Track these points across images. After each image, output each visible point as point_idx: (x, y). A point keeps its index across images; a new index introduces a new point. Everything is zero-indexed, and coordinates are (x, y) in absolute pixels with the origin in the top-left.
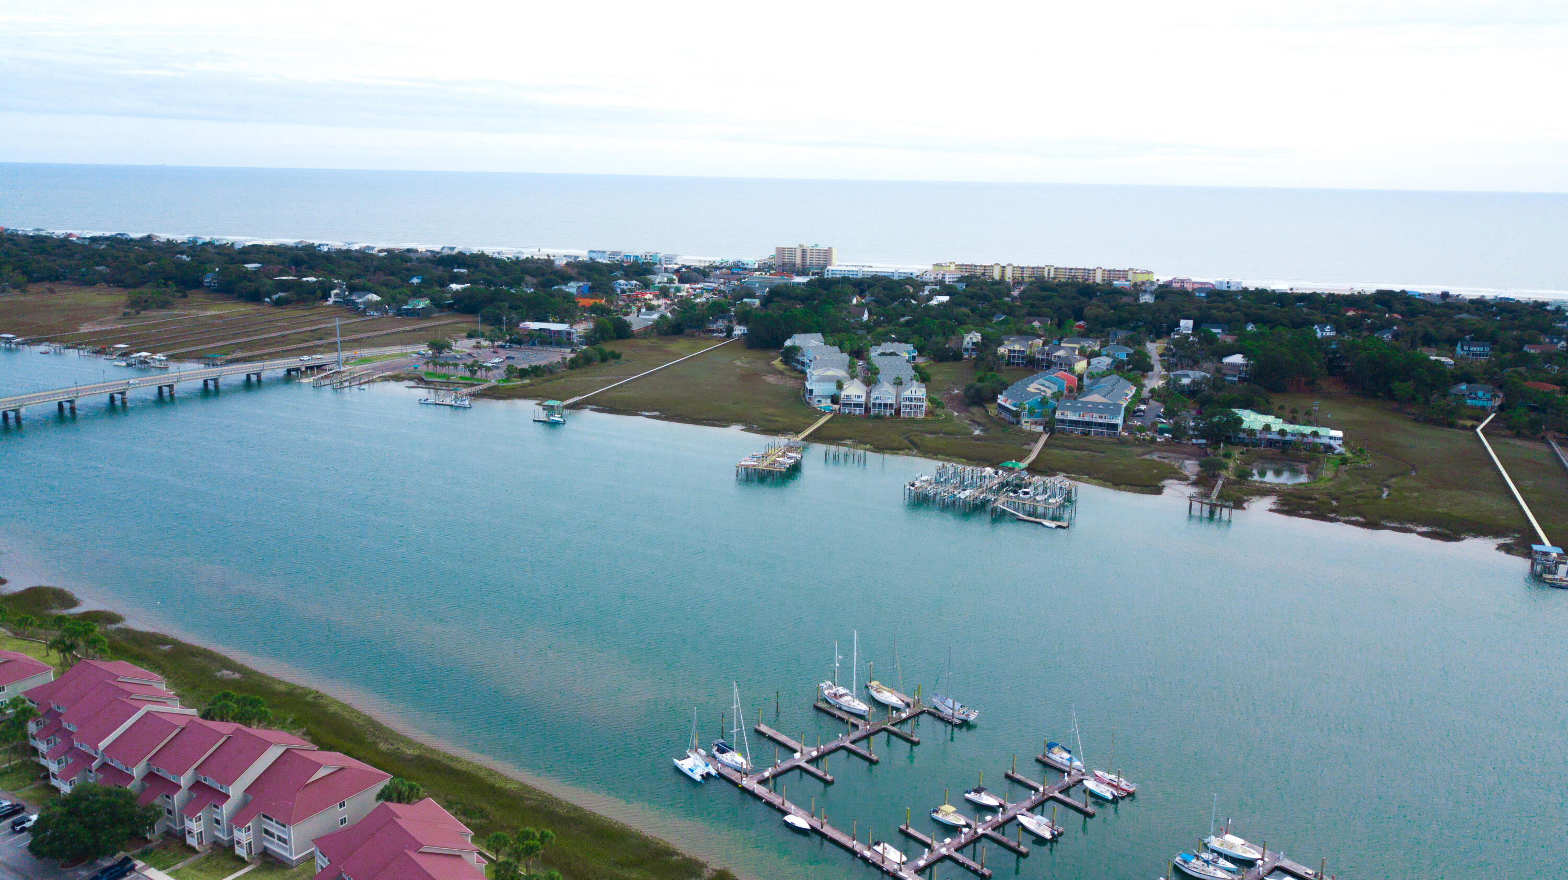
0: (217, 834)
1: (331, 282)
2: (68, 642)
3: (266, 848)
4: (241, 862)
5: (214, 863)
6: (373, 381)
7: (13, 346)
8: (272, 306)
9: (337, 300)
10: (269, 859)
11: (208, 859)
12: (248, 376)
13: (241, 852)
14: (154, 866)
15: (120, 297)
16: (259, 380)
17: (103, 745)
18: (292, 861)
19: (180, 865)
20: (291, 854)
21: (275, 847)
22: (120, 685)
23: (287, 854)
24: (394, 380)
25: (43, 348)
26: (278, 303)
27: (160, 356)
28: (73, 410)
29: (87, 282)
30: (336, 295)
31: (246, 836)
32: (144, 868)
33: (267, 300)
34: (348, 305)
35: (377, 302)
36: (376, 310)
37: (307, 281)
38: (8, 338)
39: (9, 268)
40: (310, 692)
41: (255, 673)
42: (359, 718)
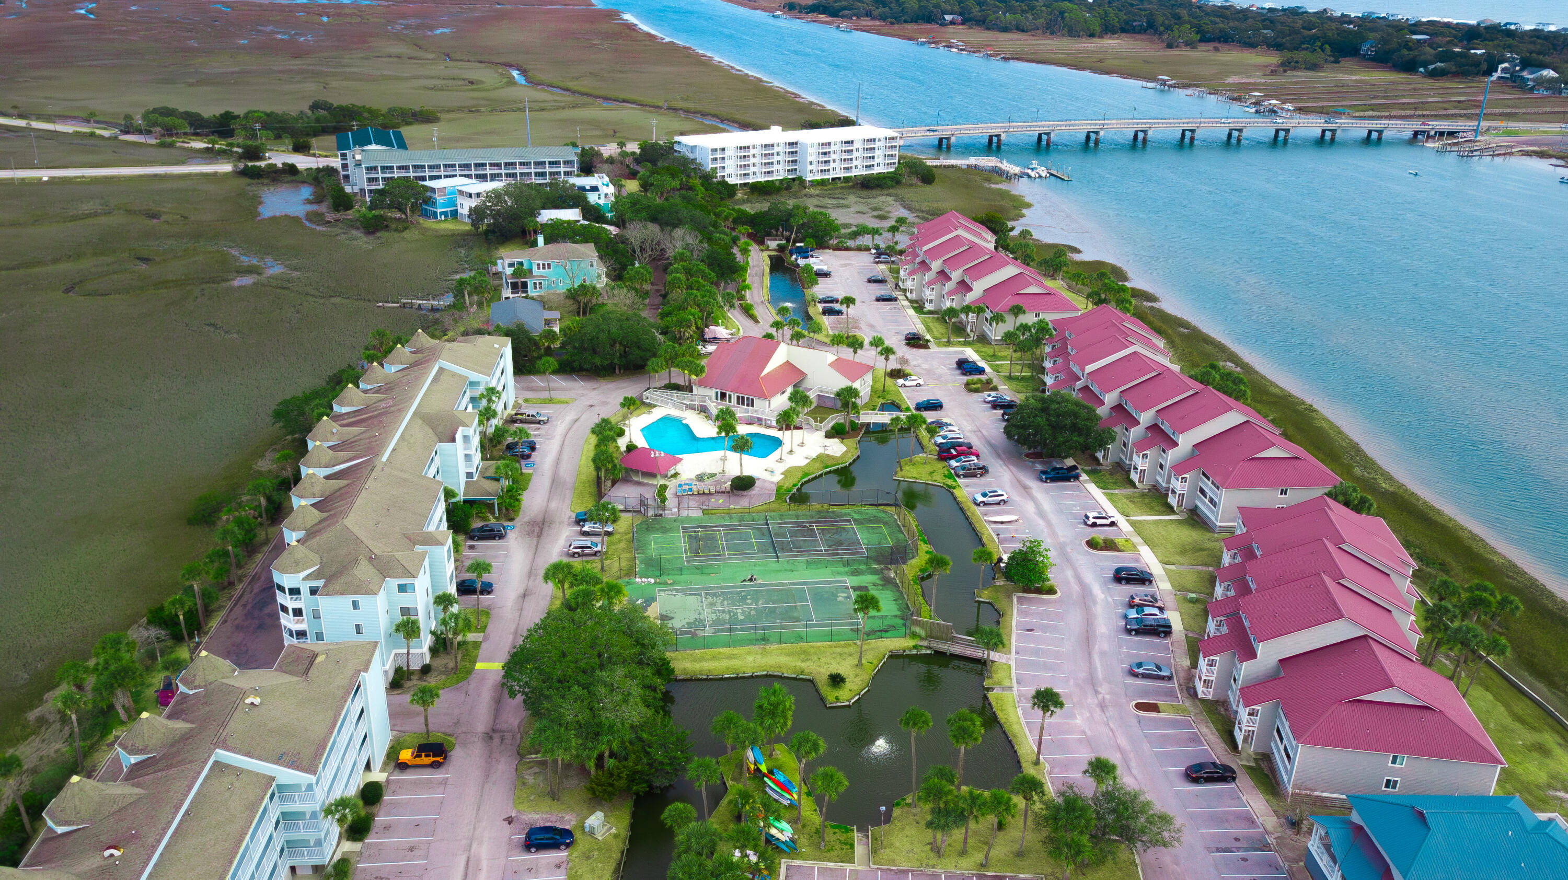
0: (1158, 478)
1: (1503, 55)
2: (1103, 296)
3: (1196, 507)
4: (1170, 509)
5: (1147, 501)
6: (1511, 154)
7: (1166, 88)
8: (1425, 77)
9: (1503, 75)
10: (1195, 517)
11: (1143, 496)
12: (1370, 132)
13: (1173, 501)
14: (1095, 483)
15: (1273, 59)
16: (1379, 139)
17: (1090, 368)
18: (1215, 525)
19: (1116, 491)
20: (1216, 520)
21: (1204, 507)
22: (1122, 327)
23: (1213, 518)
24: (1538, 156)
25: (1189, 92)
26: (1434, 74)
27: (1289, 106)
28: (1192, 139)
29: (1250, 45)
30: (1504, 70)
31: (1181, 487)
32: (1086, 481)
33: (1421, 69)
34: (1515, 82)
35: (1551, 80)
36: (1547, 89)
37: (1476, 54)
38: (1164, 80)
39: (1188, 26)
40: (1304, 403)
41: (1256, 372)
42: (1344, 440)
